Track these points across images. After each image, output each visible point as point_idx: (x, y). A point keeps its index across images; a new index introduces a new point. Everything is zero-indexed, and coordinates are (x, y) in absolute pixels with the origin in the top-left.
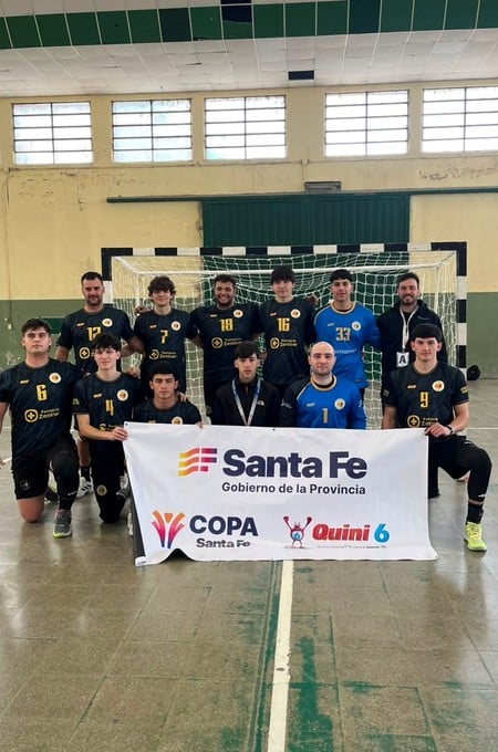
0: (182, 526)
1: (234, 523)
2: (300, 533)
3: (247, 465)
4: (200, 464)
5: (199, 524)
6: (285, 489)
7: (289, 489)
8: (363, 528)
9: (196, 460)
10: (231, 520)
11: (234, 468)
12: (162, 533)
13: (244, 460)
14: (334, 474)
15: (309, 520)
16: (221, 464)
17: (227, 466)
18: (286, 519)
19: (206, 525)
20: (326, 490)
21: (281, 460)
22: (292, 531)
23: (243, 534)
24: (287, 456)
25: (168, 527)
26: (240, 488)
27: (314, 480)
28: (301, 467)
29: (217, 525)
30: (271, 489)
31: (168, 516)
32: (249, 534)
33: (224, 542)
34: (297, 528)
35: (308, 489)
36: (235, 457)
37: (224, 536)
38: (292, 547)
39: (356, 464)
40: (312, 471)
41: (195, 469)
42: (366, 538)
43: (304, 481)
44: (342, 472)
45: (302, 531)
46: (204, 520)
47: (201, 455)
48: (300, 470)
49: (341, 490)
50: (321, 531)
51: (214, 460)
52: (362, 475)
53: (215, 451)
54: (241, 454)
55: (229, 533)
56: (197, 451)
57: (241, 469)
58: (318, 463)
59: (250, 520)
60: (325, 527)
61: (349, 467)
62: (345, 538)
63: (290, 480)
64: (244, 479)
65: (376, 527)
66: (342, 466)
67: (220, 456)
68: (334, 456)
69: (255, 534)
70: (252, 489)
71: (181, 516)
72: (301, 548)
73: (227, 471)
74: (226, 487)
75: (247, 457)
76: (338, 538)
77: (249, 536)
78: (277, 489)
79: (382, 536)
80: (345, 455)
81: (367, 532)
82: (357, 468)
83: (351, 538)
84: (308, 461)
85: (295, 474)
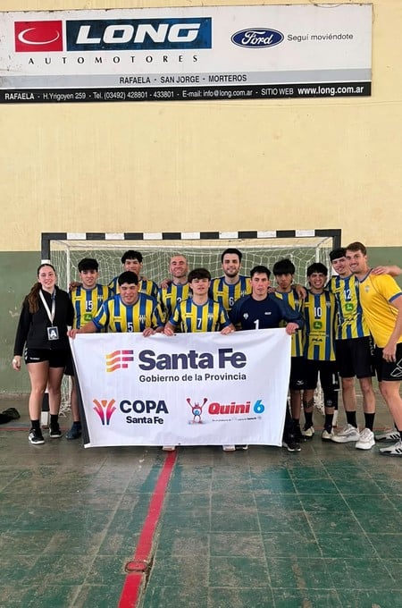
0: (114, 408)
1: (151, 405)
2: (199, 410)
3: (157, 361)
4: (121, 363)
5: (126, 407)
6: (186, 378)
7: (190, 378)
8: (245, 404)
9: (118, 359)
10: (148, 402)
11: (147, 364)
12: (101, 414)
13: (155, 358)
14: (222, 365)
15: (206, 400)
16: (138, 362)
17: (143, 363)
18: (188, 400)
19: (131, 407)
20: (217, 377)
21: (182, 356)
22: (193, 409)
23: (158, 412)
24: (187, 353)
25: (105, 410)
26: (154, 379)
27: (207, 370)
28: (198, 360)
29: (139, 407)
30: (176, 379)
31: (104, 402)
32: (162, 413)
33: (145, 418)
34: (197, 406)
35: (204, 378)
36: (147, 356)
37: (144, 414)
38: (194, 422)
39: (239, 357)
40: (206, 364)
41: (118, 366)
42: (247, 411)
43: (201, 372)
44: (228, 363)
45: (201, 408)
46: (129, 403)
47: (121, 356)
48: (197, 363)
49: (228, 377)
50: (214, 408)
51: (132, 359)
52: (243, 365)
53: (132, 352)
54: (152, 353)
55: (148, 412)
56: (118, 352)
57: (153, 364)
58: (210, 357)
59: (162, 403)
60: (217, 405)
61: (233, 360)
62: (232, 412)
63: (190, 371)
64: (155, 372)
65: (255, 403)
66: (228, 359)
67: (136, 356)
68: (222, 351)
69: (166, 412)
70: (162, 379)
71: (113, 401)
72: (200, 422)
73: (142, 367)
74: (142, 379)
75: (157, 355)
76: (227, 412)
77: (162, 415)
78: (181, 379)
79: (259, 409)
80: (230, 350)
81: (248, 407)
82: (239, 360)
83: (237, 412)
84: (202, 356)
85: (194, 366)
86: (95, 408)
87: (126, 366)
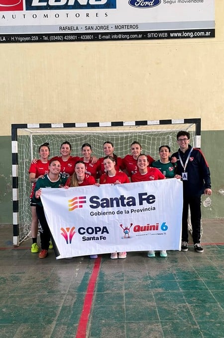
0: (75, 232)
1: (98, 229)
2: (128, 230)
3: (101, 203)
5: (82, 231)
6: (119, 213)
7: (121, 212)
8: (156, 225)
9: (76, 202)
10: (96, 228)
11: (95, 205)
12: (66, 238)
13: (99, 201)
14: (141, 203)
15: (132, 224)
16: (89, 203)
17: (92, 204)
18: (121, 225)
19: (85, 231)
20: (138, 211)
21: (116, 199)
22: (124, 230)
23: (102, 233)
24: (119, 197)
25: (68, 234)
26: (98, 214)
27: (132, 207)
28: (126, 201)
29: (90, 231)
30: (113, 213)
31: (68, 229)
33: (94, 237)
34: (126, 229)
35: (130, 211)
36: (95, 200)
37: (94, 235)
38: (125, 237)
39: (151, 198)
40: (131, 203)
41: (77, 207)
42: (157, 229)
43: (127, 208)
44: (145, 202)
45: (129, 229)
46: (84, 229)
47: (78, 200)
48: (125, 203)
49: (145, 210)
50: (137, 228)
51: (85, 202)
52: (153, 202)
53: (85, 198)
54: (97, 198)
55: (96, 233)
56: (76, 198)
57: (98, 205)
58: (134, 199)
59: (105, 228)
60: (139, 226)
61: (148, 200)
62: (148, 230)
63: (121, 208)
64: (100, 209)
65: (162, 224)
66: (144, 199)
67: (88, 200)
68: (141, 195)
69: (108, 233)
70: (104, 214)
71: (74, 228)
72: (129, 237)
73: (92, 206)
74: (92, 214)
75: (101, 199)
76: (145, 230)
77: (105, 234)
78: (116, 213)
79: (164, 228)
80: (146, 194)
81: (157, 227)
82: (151, 199)
83: (151, 230)
84: (128, 198)
85: (123, 205)
86: (62, 234)
87: (81, 206)
